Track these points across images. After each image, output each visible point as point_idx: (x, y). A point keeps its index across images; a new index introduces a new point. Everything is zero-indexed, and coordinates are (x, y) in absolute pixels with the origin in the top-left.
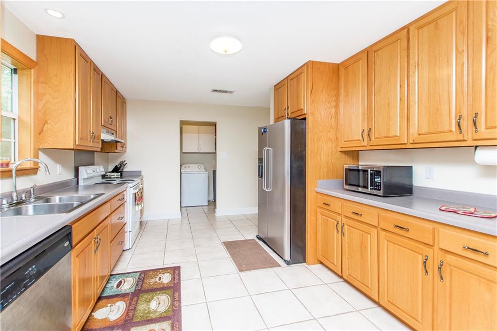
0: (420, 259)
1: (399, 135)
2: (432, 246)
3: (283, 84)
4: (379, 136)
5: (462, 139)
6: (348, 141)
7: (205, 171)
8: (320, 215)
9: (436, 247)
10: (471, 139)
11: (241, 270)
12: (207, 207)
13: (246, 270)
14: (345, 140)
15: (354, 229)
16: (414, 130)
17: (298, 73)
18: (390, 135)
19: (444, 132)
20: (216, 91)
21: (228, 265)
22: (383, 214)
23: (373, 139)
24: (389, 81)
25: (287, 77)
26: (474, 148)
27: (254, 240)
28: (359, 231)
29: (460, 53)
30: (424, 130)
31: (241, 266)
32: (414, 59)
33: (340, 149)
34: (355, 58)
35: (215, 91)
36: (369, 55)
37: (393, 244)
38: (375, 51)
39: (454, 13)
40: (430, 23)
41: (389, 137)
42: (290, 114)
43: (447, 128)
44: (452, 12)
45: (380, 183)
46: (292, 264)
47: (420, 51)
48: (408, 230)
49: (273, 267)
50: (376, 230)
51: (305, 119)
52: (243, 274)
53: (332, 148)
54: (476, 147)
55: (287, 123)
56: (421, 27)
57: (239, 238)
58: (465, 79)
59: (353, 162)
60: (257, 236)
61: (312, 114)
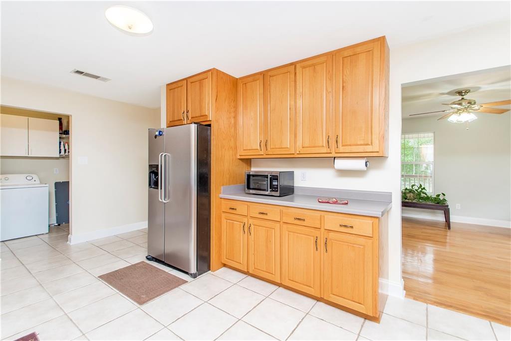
0: (313, 240)
1: (289, 147)
2: (320, 229)
3: (179, 84)
4: (274, 147)
5: (329, 152)
6: (247, 150)
7: (41, 183)
8: (225, 220)
9: (322, 229)
10: (334, 153)
11: (141, 302)
12: (47, 236)
13: (148, 301)
14: (244, 149)
15: (260, 227)
16: (299, 143)
17: (201, 77)
18: (283, 147)
19: (319, 147)
20: (81, 73)
21: (122, 302)
22: (285, 210)
23: (269, 149)
24: (282, 103)
25: (186, 79)
26: (333, 158)
27: (143, 262)
28: (264, 228)
29: (328, 93)
30: (306, 145)
31: (140, 298)
32: (299, 90)
33: (239, 157)
34: (253, 77)
35: (78, 72)
36: (265, 77)
37: (292, 233)
38: (270, 76)
39: (325, 63)
40: (310, 66)
41: (282, 148)
42: (190, 118)
43: (321, 144)
44: (323, 63)
45: (277, 185)
46: (199, 275)
47: (304, 85)
48: (304, 220)
49: (179, 285)
50: (279, 225)
51: (210, 125)
52: (145, 307)
53: (233, 156)
54: (335, 158)
55: (193, 127)
56: (304, 67)
57: (121, 265)
58: (331, 111)
59: (248, 169)
60: (146, 257)
61: (217, 121)
